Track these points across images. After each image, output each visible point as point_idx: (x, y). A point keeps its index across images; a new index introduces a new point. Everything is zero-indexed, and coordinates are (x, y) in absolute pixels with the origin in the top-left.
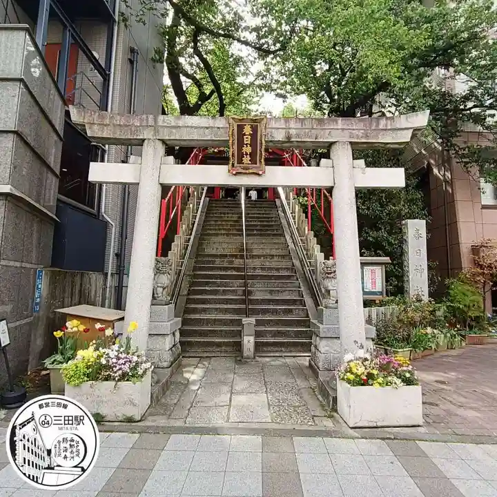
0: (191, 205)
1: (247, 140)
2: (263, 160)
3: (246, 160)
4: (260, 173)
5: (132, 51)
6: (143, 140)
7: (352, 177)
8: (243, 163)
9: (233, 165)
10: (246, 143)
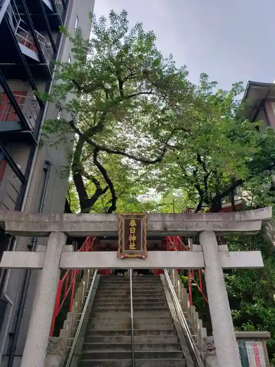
0: (84, 282)
1: (133, 231)
2: (145, 247)
3: (132, 246)
4: (144, 257)
5: (47, 163)
6: (50, 233)
7: (219, 259)
8: (129, 249)
9: (121, 251)
10: (131, 233)
